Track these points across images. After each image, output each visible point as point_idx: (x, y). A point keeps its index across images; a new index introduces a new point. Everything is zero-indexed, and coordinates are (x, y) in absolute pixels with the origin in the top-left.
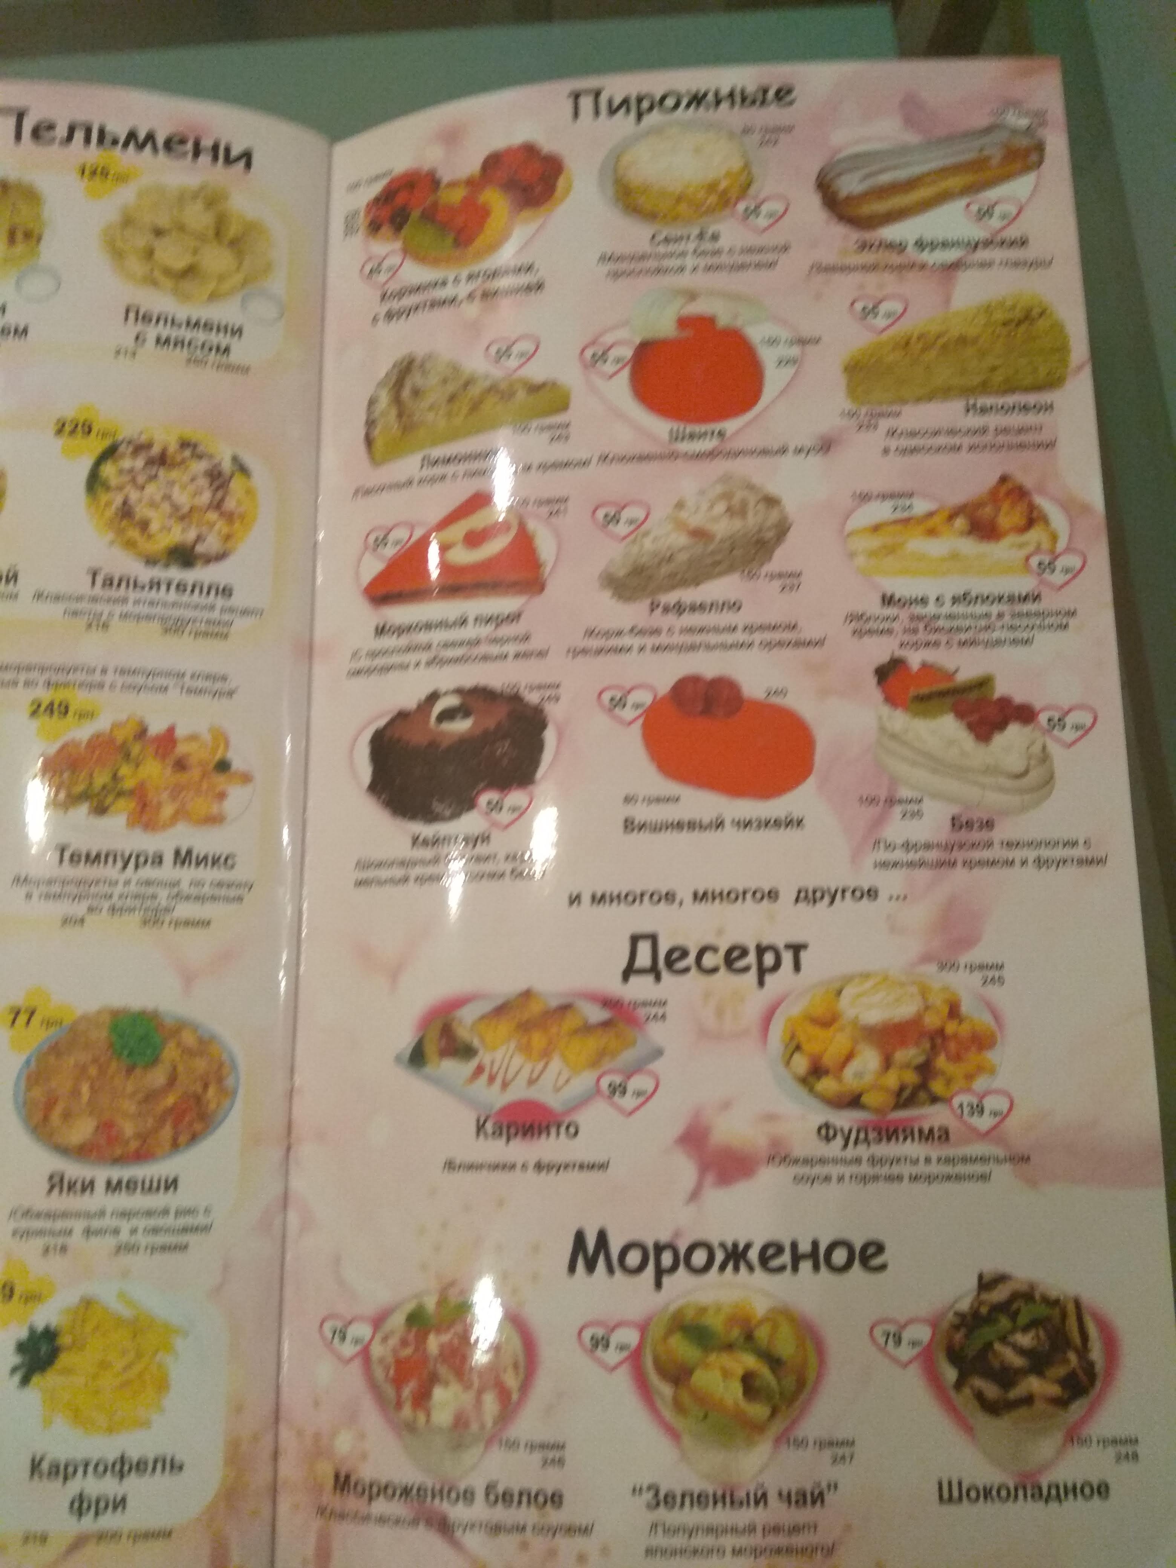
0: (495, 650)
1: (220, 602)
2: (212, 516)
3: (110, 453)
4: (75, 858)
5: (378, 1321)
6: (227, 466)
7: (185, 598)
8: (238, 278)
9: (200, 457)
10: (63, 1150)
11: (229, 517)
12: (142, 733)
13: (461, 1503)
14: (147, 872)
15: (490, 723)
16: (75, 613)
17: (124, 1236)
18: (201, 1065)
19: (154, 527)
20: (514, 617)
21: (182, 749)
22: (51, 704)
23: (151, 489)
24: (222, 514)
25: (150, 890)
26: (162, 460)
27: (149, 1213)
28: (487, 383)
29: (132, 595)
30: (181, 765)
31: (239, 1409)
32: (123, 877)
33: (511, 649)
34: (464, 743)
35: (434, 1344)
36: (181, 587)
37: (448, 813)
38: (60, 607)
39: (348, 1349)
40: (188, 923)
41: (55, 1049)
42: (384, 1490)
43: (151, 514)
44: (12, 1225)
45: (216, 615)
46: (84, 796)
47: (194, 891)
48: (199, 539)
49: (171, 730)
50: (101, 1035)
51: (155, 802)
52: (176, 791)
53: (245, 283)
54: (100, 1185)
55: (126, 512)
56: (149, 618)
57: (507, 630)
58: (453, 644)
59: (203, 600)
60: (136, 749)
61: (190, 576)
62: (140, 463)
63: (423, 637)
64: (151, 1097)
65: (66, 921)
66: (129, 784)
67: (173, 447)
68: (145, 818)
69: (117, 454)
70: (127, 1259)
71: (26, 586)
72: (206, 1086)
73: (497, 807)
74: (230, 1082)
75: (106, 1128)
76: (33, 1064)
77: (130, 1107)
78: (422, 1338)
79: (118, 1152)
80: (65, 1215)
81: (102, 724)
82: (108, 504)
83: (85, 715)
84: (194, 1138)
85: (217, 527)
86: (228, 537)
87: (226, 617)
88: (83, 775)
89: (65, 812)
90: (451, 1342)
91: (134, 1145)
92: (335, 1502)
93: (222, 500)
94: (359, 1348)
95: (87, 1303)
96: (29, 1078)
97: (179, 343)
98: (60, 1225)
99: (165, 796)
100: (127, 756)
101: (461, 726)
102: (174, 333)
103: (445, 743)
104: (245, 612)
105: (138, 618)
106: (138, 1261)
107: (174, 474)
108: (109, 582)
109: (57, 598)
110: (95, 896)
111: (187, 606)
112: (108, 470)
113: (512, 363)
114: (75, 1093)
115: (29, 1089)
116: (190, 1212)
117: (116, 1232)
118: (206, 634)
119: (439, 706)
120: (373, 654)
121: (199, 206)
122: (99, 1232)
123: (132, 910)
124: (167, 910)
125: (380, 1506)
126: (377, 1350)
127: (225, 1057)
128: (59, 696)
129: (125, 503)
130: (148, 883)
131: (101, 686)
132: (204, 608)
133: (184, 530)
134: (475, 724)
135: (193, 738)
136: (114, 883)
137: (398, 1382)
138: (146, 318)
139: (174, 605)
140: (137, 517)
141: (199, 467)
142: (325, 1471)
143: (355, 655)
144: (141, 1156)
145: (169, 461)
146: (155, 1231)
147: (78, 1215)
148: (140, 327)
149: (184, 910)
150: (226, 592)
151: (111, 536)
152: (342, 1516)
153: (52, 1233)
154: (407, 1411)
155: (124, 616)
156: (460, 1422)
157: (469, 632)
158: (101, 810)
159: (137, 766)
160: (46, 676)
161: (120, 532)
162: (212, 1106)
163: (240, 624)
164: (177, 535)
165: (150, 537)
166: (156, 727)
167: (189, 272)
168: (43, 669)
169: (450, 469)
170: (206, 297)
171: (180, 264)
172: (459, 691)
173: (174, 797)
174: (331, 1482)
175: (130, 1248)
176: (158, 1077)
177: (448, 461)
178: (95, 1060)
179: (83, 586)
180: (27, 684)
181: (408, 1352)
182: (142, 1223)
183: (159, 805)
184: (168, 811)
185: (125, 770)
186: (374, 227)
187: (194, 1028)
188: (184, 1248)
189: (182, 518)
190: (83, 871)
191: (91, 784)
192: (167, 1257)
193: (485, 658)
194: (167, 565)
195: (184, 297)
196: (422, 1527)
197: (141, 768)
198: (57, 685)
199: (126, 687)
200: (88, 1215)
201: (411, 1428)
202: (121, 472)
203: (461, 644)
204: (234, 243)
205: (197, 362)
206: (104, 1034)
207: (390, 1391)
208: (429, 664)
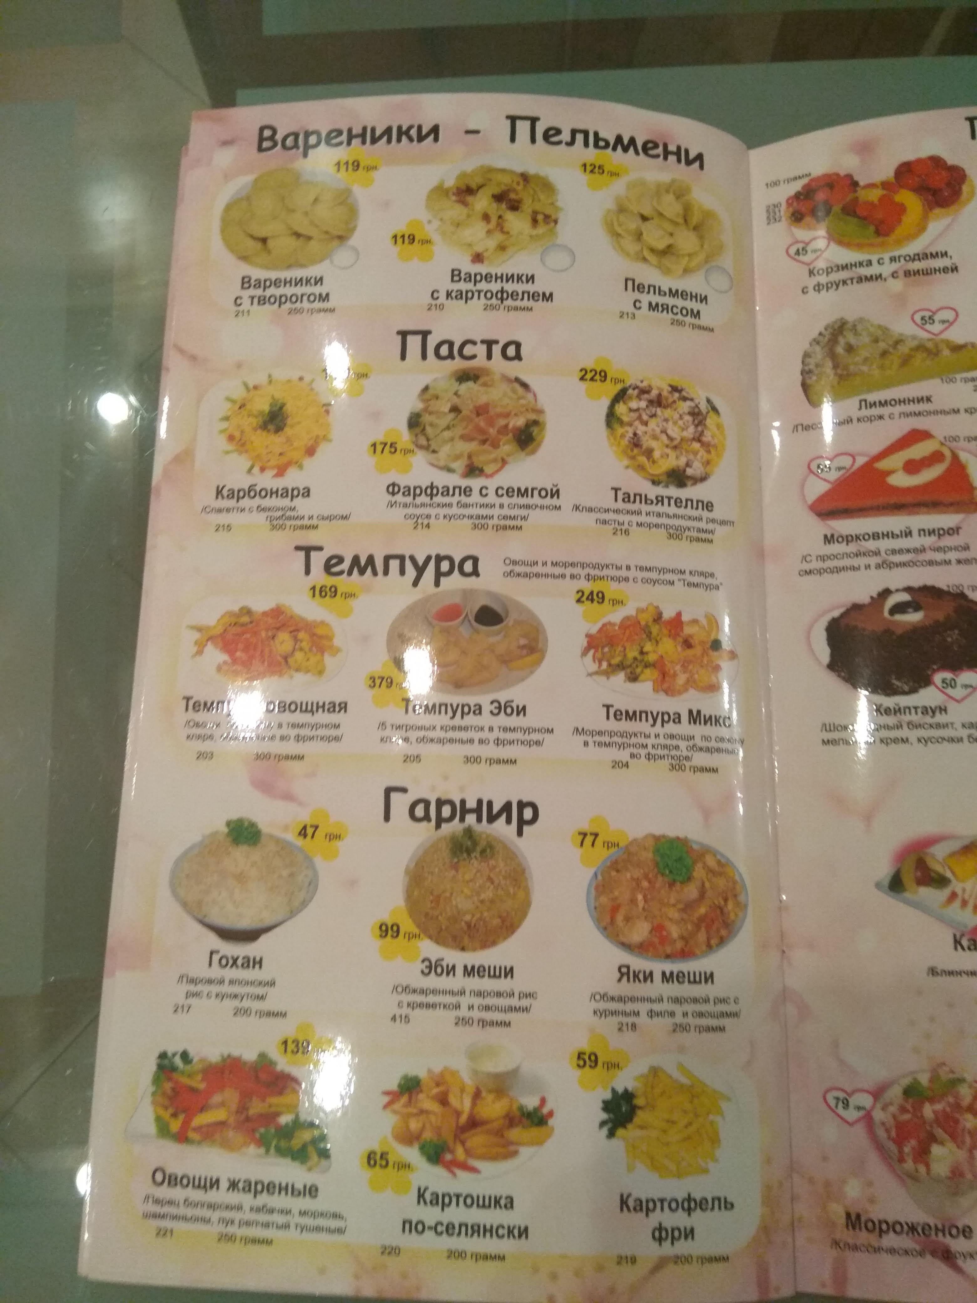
0: (939, 556)
1: (705, 514)
2: (696, 445)
3: (621, 396)
4: (618, 715)
5: (877, 1093)
6: (703, 406)
7: (681, 511)
8: (702, 257)
9: (685, 399)
10: (627, 947)
11: (707, 446)
12: (658, 618)
13: (962, 1238)
14: (671, 728)
15: (940, 616)
16: (605, 522)
17: (679, 1019)
18: (721, 883)
19: (657, 454)
20: (954, 531)
21: (688, 630)
22: (592, 593)
23: (653, 424)
24: (703, 444)
25: (674, 742)
26: (658, 402)
27: (695, 1001)
28: (915, 343)
29: (645, 508)
30: (687, 644)
31: (768, 1161)
32: (653, 731)
33: (952, 556)
34: (916, 631)
35: (928, 1111)
36: (678, 502)
37: (906, 688)
38: (594, 516)
39: (851, 1114)
40: (703, 770)
41: (615, 866)
42: (894, 1227)
43: (654, 444)
44: (594, 1005)
45: (702, 525)
46: (621, 666)
47: (704, 744)
48: (688, 465)
49: (679, 614)
50: (648, 855)
51: (672, 672)
52: (685, 665)
53: (707, 260)
54: (657, 976)
55: (636, 443)
56: (657, 526)
57: (948, 541)
58: (901, 551)
59: (695, 513)
60: (655, 630)
61: (683, 493)
62: (643, 404)
63: (871, 545)
64: (688, 907)
65: (616, 764)
66: (652, 658)
67: (666, 390)
68: (665, 686)
69: (626, 397)
70: (681, 1037)
71: (565, 501)
72: (726, 900)
73: (952, 684)
74: (742, 898)
75: (658, 929)
76: (600, 878)
77: (674, 914)
78: (917, 1107)
79: (669, 950)
80: (632, 999)
81: (629, 610)
82: (623, 436)
83: (617, 602)
84: (722, 941)
85: (700, 454)
86: (708, 463)
87: (711, 526)
88: (620, 648)
89: (608, 678)
90: (944, 1111)
91: (679, 945)
92: (848, 1236)
93: (702, 433)
94: (861, 1113)
95: (655, 1071)
96: (597, 888)
97: (666, 308)
98: (629, 1007)
99: (678, 668)
100: (649, 636)
101: (914, 617)
102: (661, 300)
103: (899, 631)
104: (723, 523)
105: (649, 526)
106: (689, 1039)
107: (668, 413)
108: (627, 498)
109: (591, 510)
110: (634, 746)
111: (683, 517)
112: (621, 409)
113: (936, 328)
114: (633, 901)
115: (597, 898)
116: (723, 1001)
117: (672, 1014)
118: (698, 540)
119: (891, 601)
120: (823, 558)
121: (670, 198)
122: (659, 1014)
123: (662, 757)
124: (687, 758)
125: (890, 1240)
126: (878, 1115)
127: (737, 877)
128: (596, 587)
129: (635, 434)
130: (672, 737)
131: (626, 579)
132: (695, 519)
133: (677, 457)
134: (925, 616)
135: (695, 622)
136: (648, 736)
137: (899, 1141)
138: (640, 288)
139: (675, 516)
140: (644, 447)
141: (685, 407)
142: (837, 1211)
143: (804, 558)
144: (685, 954)
145: (664, 402)
146: (701, 1015)
147: (643, 1000)
148: (637, 295)
149: (700, 759)
150: (709, 506)
151: (626, 462)
152: (856, 1248)
153: (625, 1014)
154: (909, 1165)
155: (640, 525)
156: (956, 1173)
157: (915, 542)
158: (633, 678)
159: (657, 642)
160: (587, 570)
161: (633, 458)
162: (732, 916)
163: (720, 531)
164: (673, 461)
165: (654, 462)
166: (668, 614)
167: (668, 251)
168: (583, 566)
169: (885, 411)
170: (681, 272)
171: (661, 245)
172: (908, 589)
173: (685, 668)
174: (843, 1220)
175: (684, 1028)
176: (691, 891)
177: (883, 404)
178: (646, 876)
179: (608, 501)
180: (573, 577)
181: (907, 1117)
182: (690, 1008)
183: (675, 675)
184: (681, 679)
185: (648, 647)
186: (797, 217)
187: (716, 854)
188: (722, 1029)
189: (675, 448)
190: (625, 725)
191: (625, 656)
192: (711, 1035)
193: (931, 563)
194: (667, 486)
195: (667, 271)
196: (929, 1257)
197: (660, 644)
198: (595, 579)
199: (645, 581)
200: (650, 1000)
201: (914, 1178)
202: (631, 410)
203: (908, 551)
204: (696, 228)
205: (680, 323)
206: (650, 855)
207: (893, 1147)
208: (878, 566)
